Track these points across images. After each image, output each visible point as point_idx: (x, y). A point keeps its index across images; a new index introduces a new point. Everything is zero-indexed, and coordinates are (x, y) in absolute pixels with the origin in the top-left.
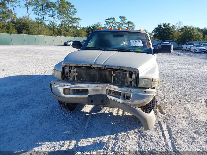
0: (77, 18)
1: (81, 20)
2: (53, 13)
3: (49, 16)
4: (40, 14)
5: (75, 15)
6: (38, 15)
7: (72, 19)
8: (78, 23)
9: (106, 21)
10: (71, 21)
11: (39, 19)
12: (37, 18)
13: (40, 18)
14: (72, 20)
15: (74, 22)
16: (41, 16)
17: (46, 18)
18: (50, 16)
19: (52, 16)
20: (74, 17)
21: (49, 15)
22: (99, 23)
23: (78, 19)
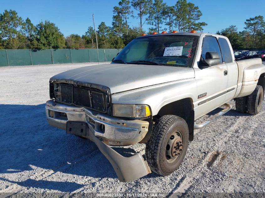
0: (202, 22)
1: (207, 25)
2: (170, 20)
3: (165, 25)
4: (154, 23)
5: (199, 19)
6: (153, 24)
7: (195, 25)
8: (203, 29)
9: (247, 22)
10: (192, 28)
11: (153, 29)
12: (151, 28)
13: (154, 27)
14: (194, 27)
15: (197, 29)
16: (155, 25)
17: (161, 27)
18: (167, 24)
19: (169, 24)
20: (197, 22)
21: (165, 23)
22: (232, 27)
23: (203, 24)
